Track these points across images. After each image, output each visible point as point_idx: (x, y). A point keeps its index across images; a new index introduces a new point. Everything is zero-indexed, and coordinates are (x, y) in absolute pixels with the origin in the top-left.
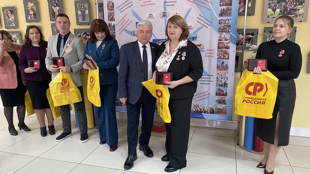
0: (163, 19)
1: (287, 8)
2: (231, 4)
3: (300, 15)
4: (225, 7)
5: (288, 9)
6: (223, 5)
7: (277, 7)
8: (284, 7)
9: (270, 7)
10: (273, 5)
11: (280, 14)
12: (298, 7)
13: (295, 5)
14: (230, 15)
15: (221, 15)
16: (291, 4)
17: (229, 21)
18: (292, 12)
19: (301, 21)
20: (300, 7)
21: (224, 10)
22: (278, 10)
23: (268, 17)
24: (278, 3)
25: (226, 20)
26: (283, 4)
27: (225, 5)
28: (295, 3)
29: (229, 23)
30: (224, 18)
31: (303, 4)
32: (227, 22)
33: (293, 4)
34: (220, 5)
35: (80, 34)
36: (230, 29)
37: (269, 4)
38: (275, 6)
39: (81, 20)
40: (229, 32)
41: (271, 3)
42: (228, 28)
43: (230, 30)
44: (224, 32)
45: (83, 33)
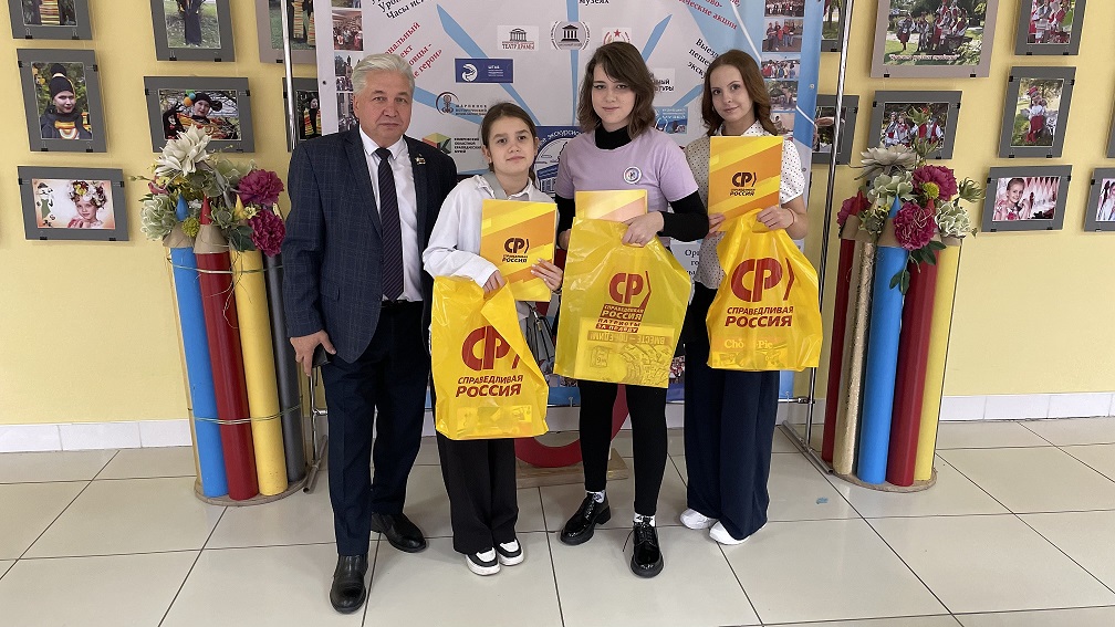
0: (566, 52)
1: (939, 32)
2: (800, 12)
3: (972, 57)
4: (781, 20)
5: (942, 37)
6: (775, 13)
7: (911, 30)
8: (931, 30)
9: (891, 28)
10: (901, 21)
11: (918, 53)
12: (969, 31)
13: (961, 26)
14: (795, 46)
15: (769, 45)
16: (951, 20)
17: (792, 66)
18: (952, 46)
19: (974, 76)
20: (973, 32)
21: (777, 28)
22: (914, 39)
23: (887, 58)
24: (916, 13)
25: (783, 65)
26: (929, 18)
27: (783, 13)
28: (959, 19)
29: (792, 73)
30: (777, 57)
31: (982, 23)
32: (787, 69)
33: (956, 20)
34: (767, 11)
35: (173, 101)
36: (795, 96)
37: (891, 17)
38: (908, 24)
39: (176, 39)
40: (791, 104)
41: (896, 16)
42: (791, 90)
43: (795, 99)
44: (776, 103)
45: (192, 95)
